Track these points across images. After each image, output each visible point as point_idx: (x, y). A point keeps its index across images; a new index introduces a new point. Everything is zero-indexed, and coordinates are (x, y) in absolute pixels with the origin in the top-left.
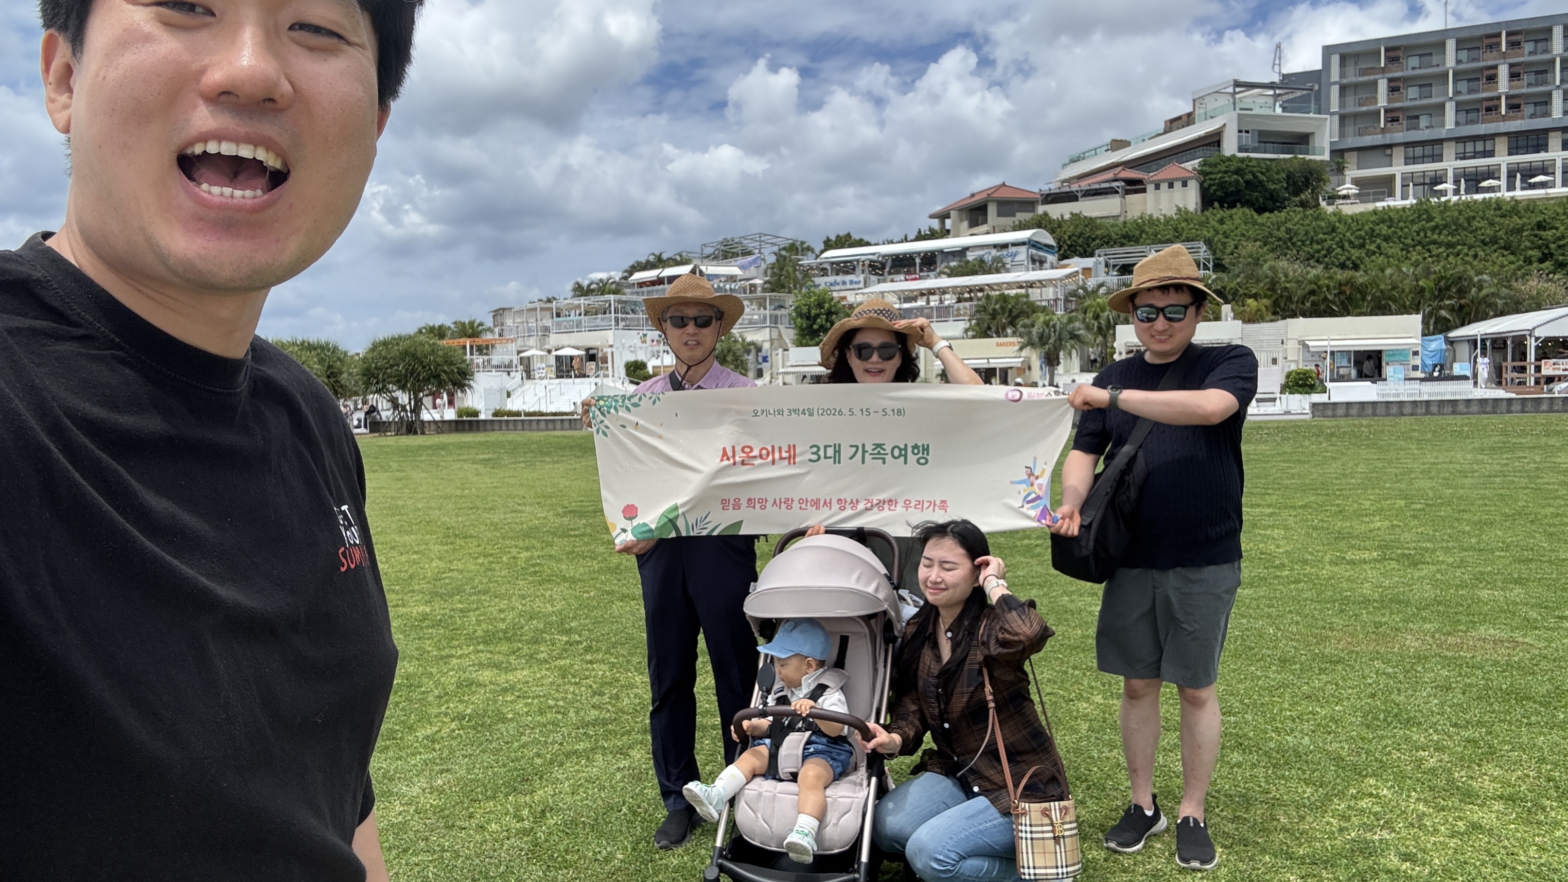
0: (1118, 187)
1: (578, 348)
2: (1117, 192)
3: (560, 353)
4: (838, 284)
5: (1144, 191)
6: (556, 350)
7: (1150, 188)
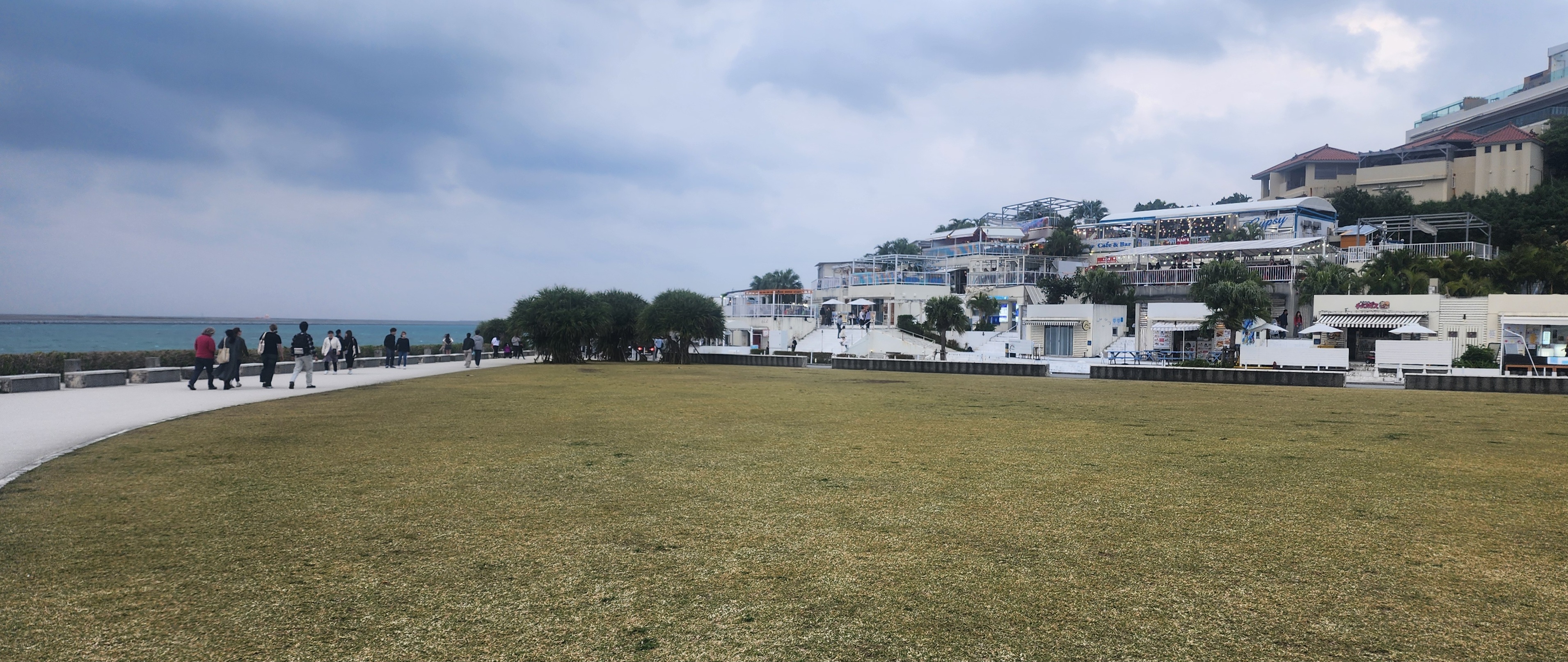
0: (1445, 150)
1: (867, 299)
2: (1443, 155)
3: (854, 303)
4: (1110, 246)
5: (1473, 154)
6: (852, 300)
7: (1480, 151)
